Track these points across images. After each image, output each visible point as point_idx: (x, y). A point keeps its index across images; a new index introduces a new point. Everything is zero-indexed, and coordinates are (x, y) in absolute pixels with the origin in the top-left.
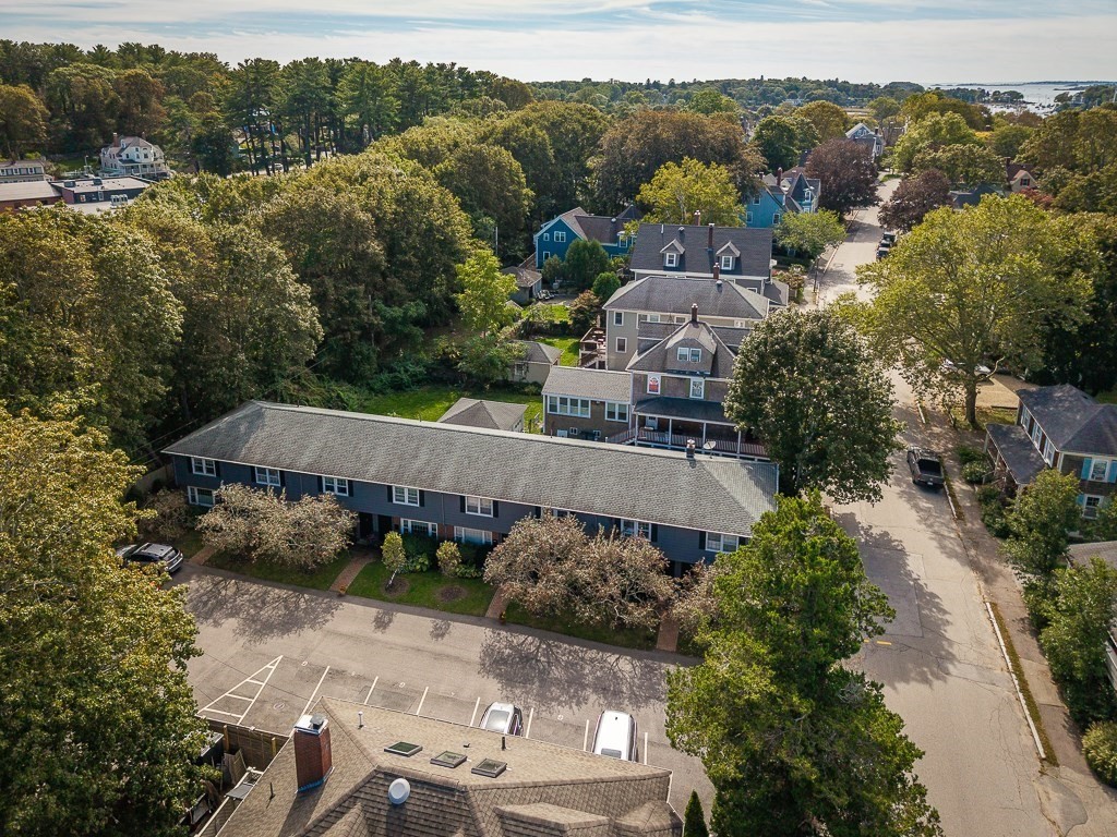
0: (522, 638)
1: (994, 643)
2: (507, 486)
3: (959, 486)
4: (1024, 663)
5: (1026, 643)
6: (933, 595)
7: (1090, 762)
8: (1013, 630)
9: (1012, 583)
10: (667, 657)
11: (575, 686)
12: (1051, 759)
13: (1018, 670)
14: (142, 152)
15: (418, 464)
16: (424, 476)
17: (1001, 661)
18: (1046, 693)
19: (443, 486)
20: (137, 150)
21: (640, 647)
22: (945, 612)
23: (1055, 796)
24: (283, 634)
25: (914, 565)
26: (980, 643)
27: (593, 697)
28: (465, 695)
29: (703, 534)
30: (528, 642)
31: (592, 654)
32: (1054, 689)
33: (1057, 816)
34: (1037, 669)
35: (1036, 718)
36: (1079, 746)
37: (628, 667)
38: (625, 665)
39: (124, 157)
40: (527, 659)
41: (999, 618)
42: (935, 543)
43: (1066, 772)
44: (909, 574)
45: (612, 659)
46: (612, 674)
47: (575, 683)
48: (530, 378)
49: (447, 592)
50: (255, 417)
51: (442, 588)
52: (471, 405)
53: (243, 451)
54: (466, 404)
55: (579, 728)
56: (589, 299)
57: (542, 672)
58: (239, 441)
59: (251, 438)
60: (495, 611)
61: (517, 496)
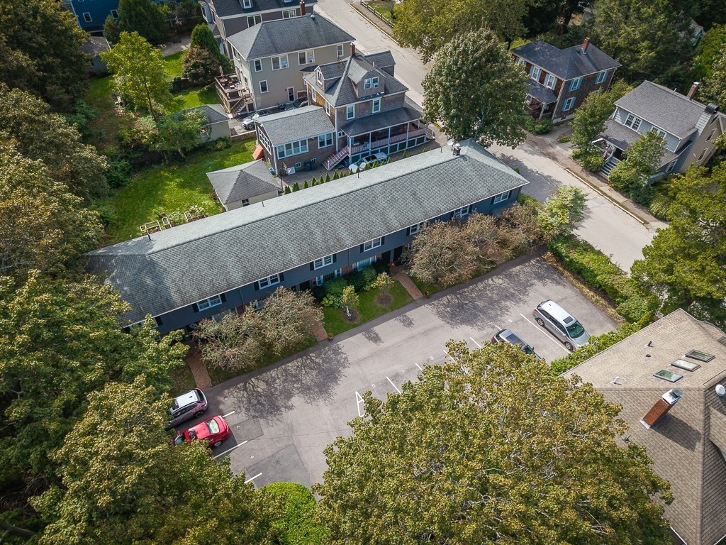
0: (445, 298)
5: (594, 180)
6: (548, 176)
10: (507, 266)
11: (496, 305)
13: (604, 194)
16: (331, 243)
17: (596, 193)
19: (349, 243)
24: (336, 382)
25: (529, 165)
27: (508, 303)
29: (493, 198)
30: (450, 299)
31: (480, 286)
34: (606, 188)
35: (627, 208)
37: (501, 281)
38: (498, 281)
40: (460, 307)
43: (651, 223)
44: (531, 170)
45: (490, 282)
46: (499, 288)
47: (492, 302)
48: (214, 137)
49: (382, 301)
50: (149, 266)
51: (375, 301)
52: (236, 177)
53: (175, 297)
54: (225, 178)
55: (522, 320)
56: (199, 54)
57: (475, 308)
58: (160, 290)
59: (168, 282)
60: (415, 294)
61: (397, 226)
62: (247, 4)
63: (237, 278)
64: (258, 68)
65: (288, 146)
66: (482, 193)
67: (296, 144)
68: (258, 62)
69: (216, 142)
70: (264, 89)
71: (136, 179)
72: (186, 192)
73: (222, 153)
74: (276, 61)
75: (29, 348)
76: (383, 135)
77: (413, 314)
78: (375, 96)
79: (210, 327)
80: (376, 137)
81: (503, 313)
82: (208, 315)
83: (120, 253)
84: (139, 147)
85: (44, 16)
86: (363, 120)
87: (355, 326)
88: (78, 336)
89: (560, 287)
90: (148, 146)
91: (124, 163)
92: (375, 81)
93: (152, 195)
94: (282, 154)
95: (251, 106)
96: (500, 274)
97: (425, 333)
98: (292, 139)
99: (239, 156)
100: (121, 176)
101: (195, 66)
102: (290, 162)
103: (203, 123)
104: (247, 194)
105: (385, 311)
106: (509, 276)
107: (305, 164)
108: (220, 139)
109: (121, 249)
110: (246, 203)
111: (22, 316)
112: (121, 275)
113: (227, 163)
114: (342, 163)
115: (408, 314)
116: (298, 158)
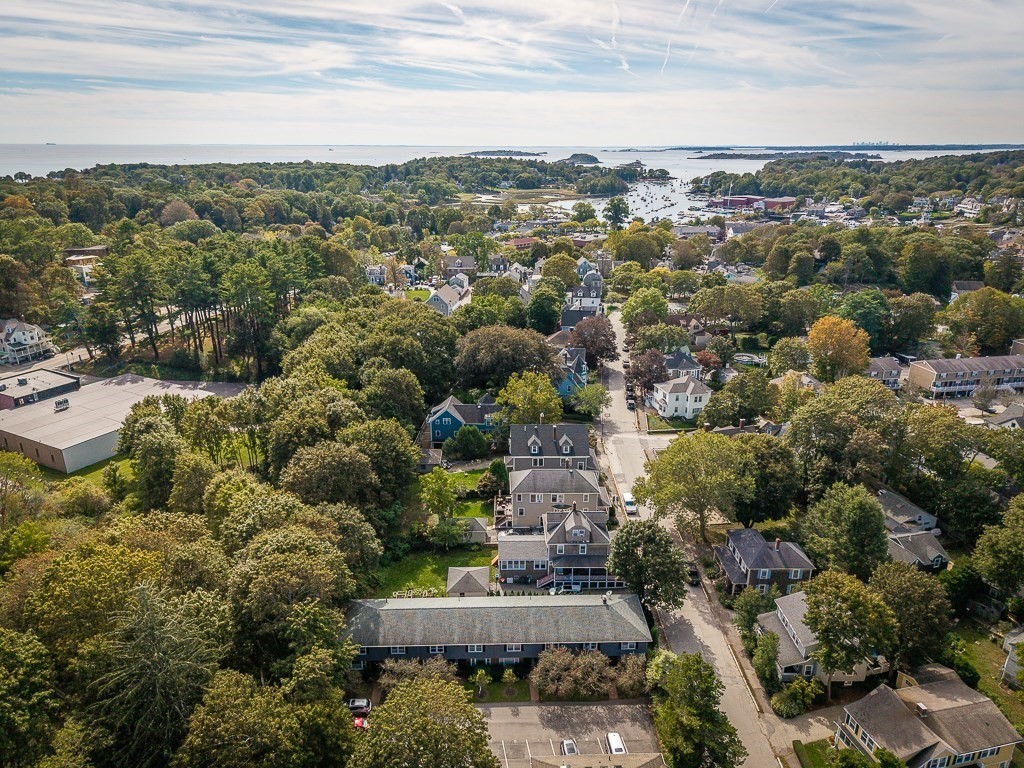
0: (552, 707)
1: (734, 664)
2: (526, 635)
3: (706, 581)
4: (746, 671)
5: (746, 662)
6: (708, 647)
7: (774, 709)
8: (740, 655)
9: (736, 633)
10: (616, 702)
11: (585, 725)
12: (761, 711)
13: (745, 676)
14: (28, 335)
15: (477, 630)
16: (484, 636)
17: (738, 672)
18: (756, 684)
19: (495, 641)
20: (24, 334)
21: (603, 700)
22: (713, 654)
23: (764, 725)
25: (697, 632)
26: (730, 666)
27: (594, 728)
28: (544, 739)
29: (620, 644)
30: (556, 709)
31: (585, 708)
32: (758, 681)
33: (766, 733)
34: (751, 672)
35: (754, 695)
36: (769, 705)
37: (602, 711)
38: (600, 710)
39: (12, 342)
40: (559, 717)
41: (734, 652)
42: (701, 618)
43: (766, 714)
44: (696, 637)
45: (594, 708)
46: (597, 715)
47: (584, 723)
48: (473, 540)
49: (508, 692)
50: (376, 617)
51: (504, 691)
52: (463, 575)
53: (381, 639)
54: (457, 573)
55: (596, 742)
56: (490, 478)
57: (569, 722)
58: (375, 633)
59: (381, 630)
60: (534, 696)
61: (533, 641)
62: (535, 450)
63: (418, 641)
64: (519, 499)
65: (510, 562)
66: (609, 637)
67: (516, 563)
68: (519, 496)
69: (473, 544)
70: (521, 513)
71: (410, 558)
72: (435, 576)
73: (473, 554)
74: (533, 497)
75: (304, 625)
76: (584, 572)
77: (523, 709)
78: (581, 542)
79: (389, 664)
80: (577, 572)
81: (586, 732)
82: (397, 658)
83: (368, 605)
84: (420, 536)
85: (397, 452)
86: (569, 558)
87: (480, 702)
88: (321, 628)
89: (644, 732)
90: (427, 537)
91: (407, 545)
92: (581, 532)
93: (412, 573)
94: (505, 567)
95: (510, 523)
96: (605, 705)
97: (522, 724)
98: (514, 558)
99: (482, 560)
100: (401, 554)
101: (485, 486)
102: (511, 574)
103: (466, 530)
104: (466, 588)
105: (506, 701)
106: (611, 710)
107: (521, 578)
108: (477, 543)
109: (370, 603)
110: (462, 595)
111: (308, 613)
112: (362, 617)
113: (472, 562)
114: (548, 585)
115: (519, 708)
116: (517, 572)
